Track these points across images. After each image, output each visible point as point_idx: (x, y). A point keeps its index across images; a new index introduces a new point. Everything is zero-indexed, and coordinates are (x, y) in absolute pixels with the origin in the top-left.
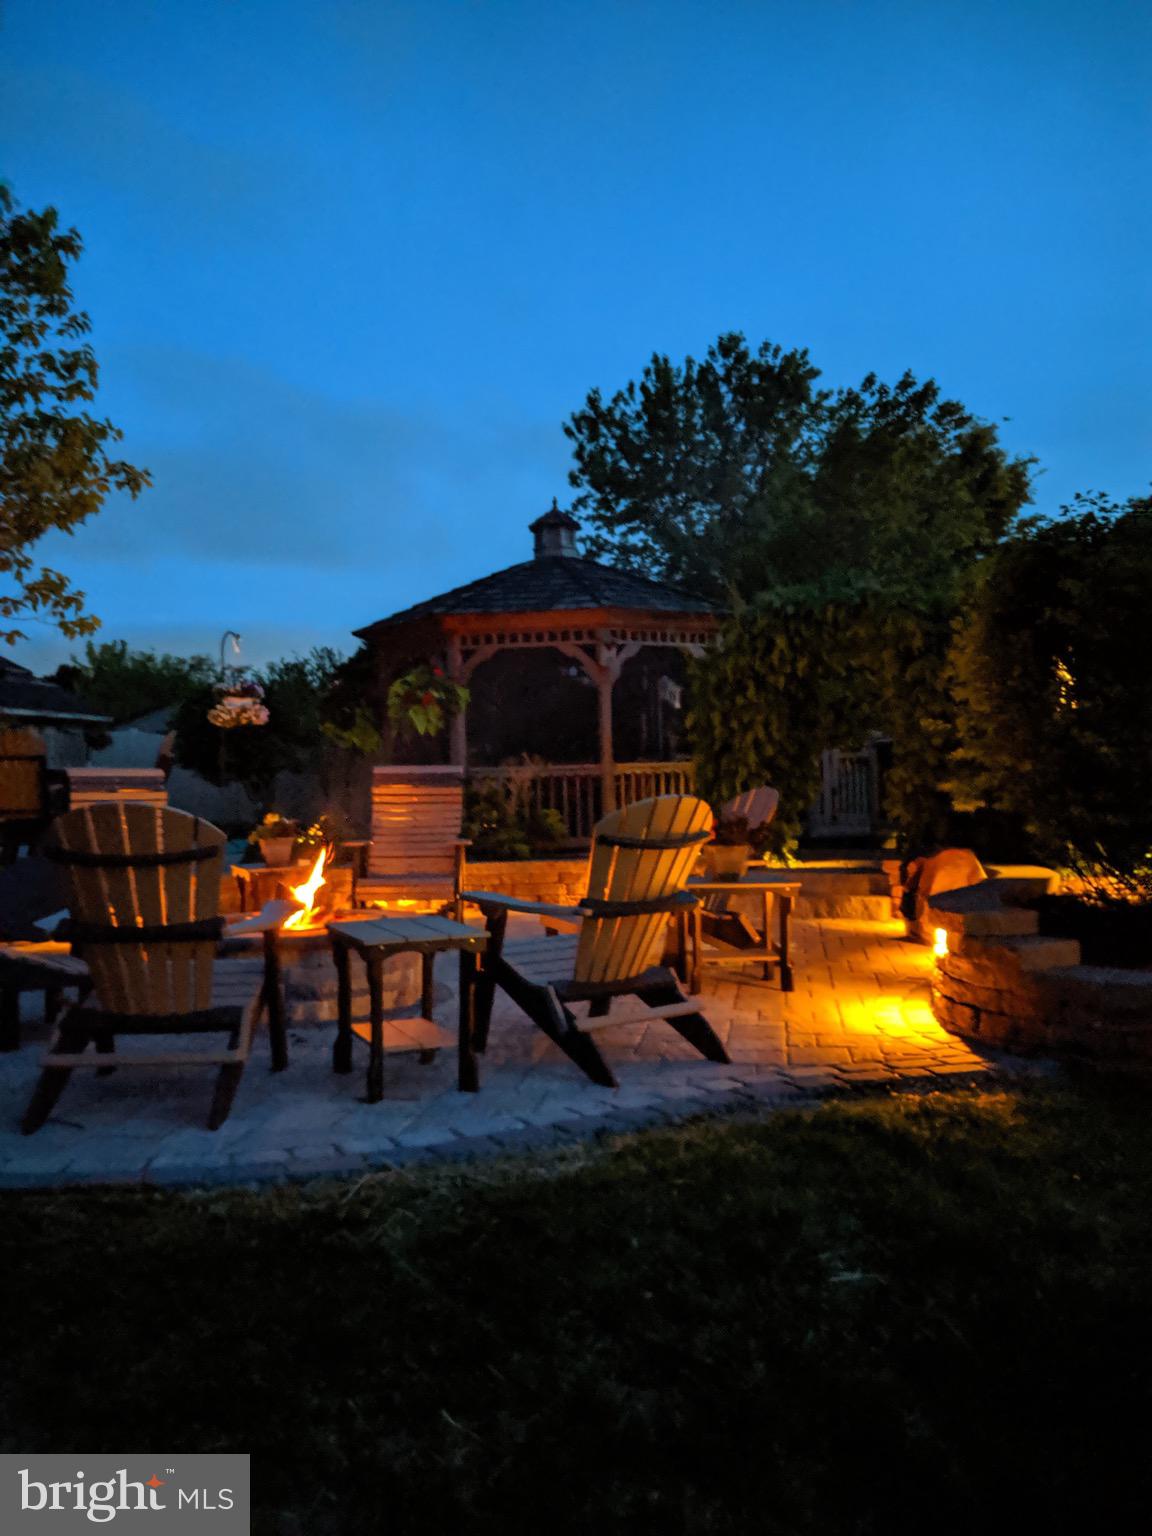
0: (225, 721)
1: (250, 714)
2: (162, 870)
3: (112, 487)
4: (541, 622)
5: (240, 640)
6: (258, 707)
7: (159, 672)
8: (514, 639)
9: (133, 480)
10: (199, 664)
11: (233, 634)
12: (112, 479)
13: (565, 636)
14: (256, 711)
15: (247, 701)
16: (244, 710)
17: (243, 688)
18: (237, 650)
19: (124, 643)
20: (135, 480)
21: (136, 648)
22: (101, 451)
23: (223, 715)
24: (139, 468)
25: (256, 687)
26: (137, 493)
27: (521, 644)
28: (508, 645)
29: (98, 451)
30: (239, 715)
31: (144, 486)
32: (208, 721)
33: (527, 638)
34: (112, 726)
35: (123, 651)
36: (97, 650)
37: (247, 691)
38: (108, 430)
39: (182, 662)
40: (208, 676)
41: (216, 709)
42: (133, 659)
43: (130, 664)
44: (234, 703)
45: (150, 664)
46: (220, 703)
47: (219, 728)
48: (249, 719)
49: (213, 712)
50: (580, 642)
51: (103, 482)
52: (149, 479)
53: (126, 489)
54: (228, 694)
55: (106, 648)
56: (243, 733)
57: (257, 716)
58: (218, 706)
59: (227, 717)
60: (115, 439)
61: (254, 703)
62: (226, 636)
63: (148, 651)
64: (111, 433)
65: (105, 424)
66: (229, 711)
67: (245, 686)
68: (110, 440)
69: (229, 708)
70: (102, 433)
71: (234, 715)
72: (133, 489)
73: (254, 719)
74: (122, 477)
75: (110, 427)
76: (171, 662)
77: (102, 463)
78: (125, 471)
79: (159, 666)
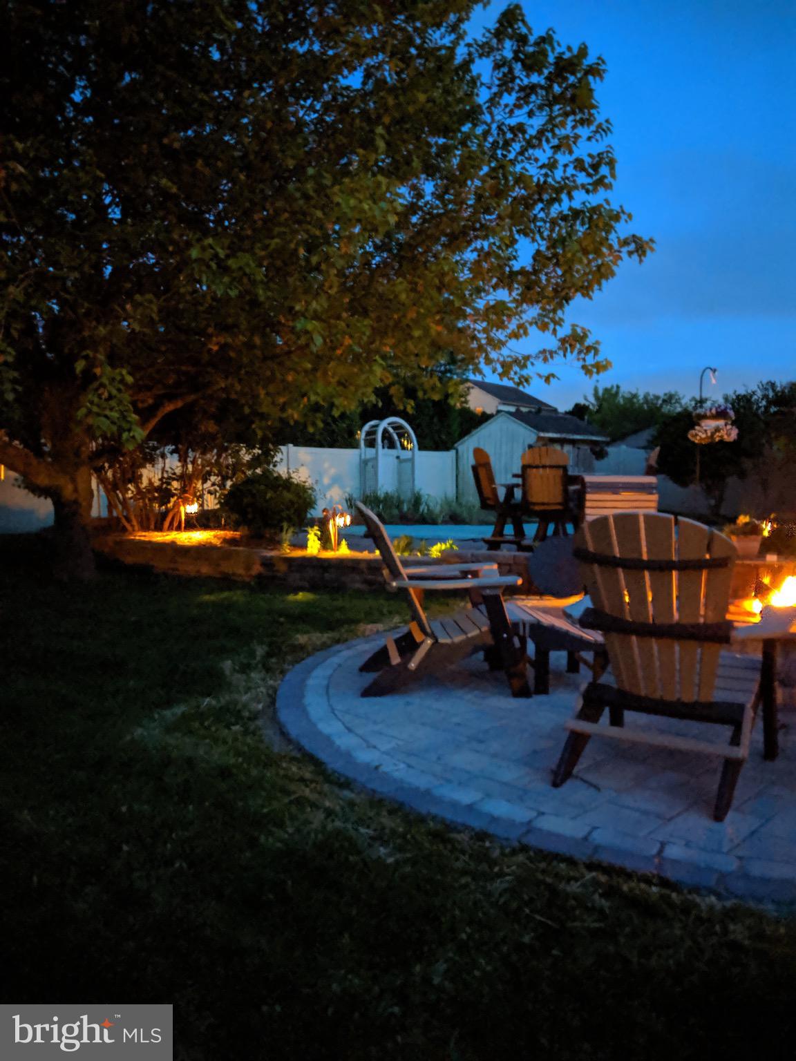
0: (701, 439)
1: (723, 433)
2: (674, 574)
3: (624, 255)
5: (716, 373)
6: (729, 427)
7: (641, 406)
9: (640, 247)
10: (669, 399)
11: (711, 369)
12: (625, 250)
14: (727, 431)
15: (721, 423)
16: (717, 430)
17: (717, 412)
18: (714, 381)
19: (618, 387)
20: (642, 247)
21: (626, 389)
22: (616, 232)
23: (700, 434)
24: (646, 238)
25: (728, 411)
26: (643, 258)
29: (613, 232)
30: (713, 434)
31: (648, 252)
32: (688, 439)
34: (608, 444)
35: (617, 393)
36: (601, 392)
37: (721, 414)
38: (622, 215)
39: (657, 398)
40: (675, 408)
41: (695, 429)
42: (623, 397)
43: (622, 401)
44: (710, 425)
45: (635, 400)
46: (699, 425)
47: (697, 444)
48: (722, 436)
49: (693, 432)
51: (617, 253)
52: (654, 246)
53: (635, 256)
54: (704, 417)
55: (606, 390)
56: (715, 448)
57: (729, 435)
58: (697, 428)
59: (704, 436)
60: (626, 221)
61: (726, 425)
62: (704, 371)
63: (634, 392)
64: (624, 217)
65: (619, 210)
66: (704, 432)
67: (719, 410)
68: (622, 221)
69: (705, 428)
70: (617, 218)
71: (709, 434)
72: (640, 256)
73: (725, 437)
74: (632, 247)
75: (623, 212)
76: (649, 398)
77: (616, 240)
78: (634, 241)
79: (641, 401)
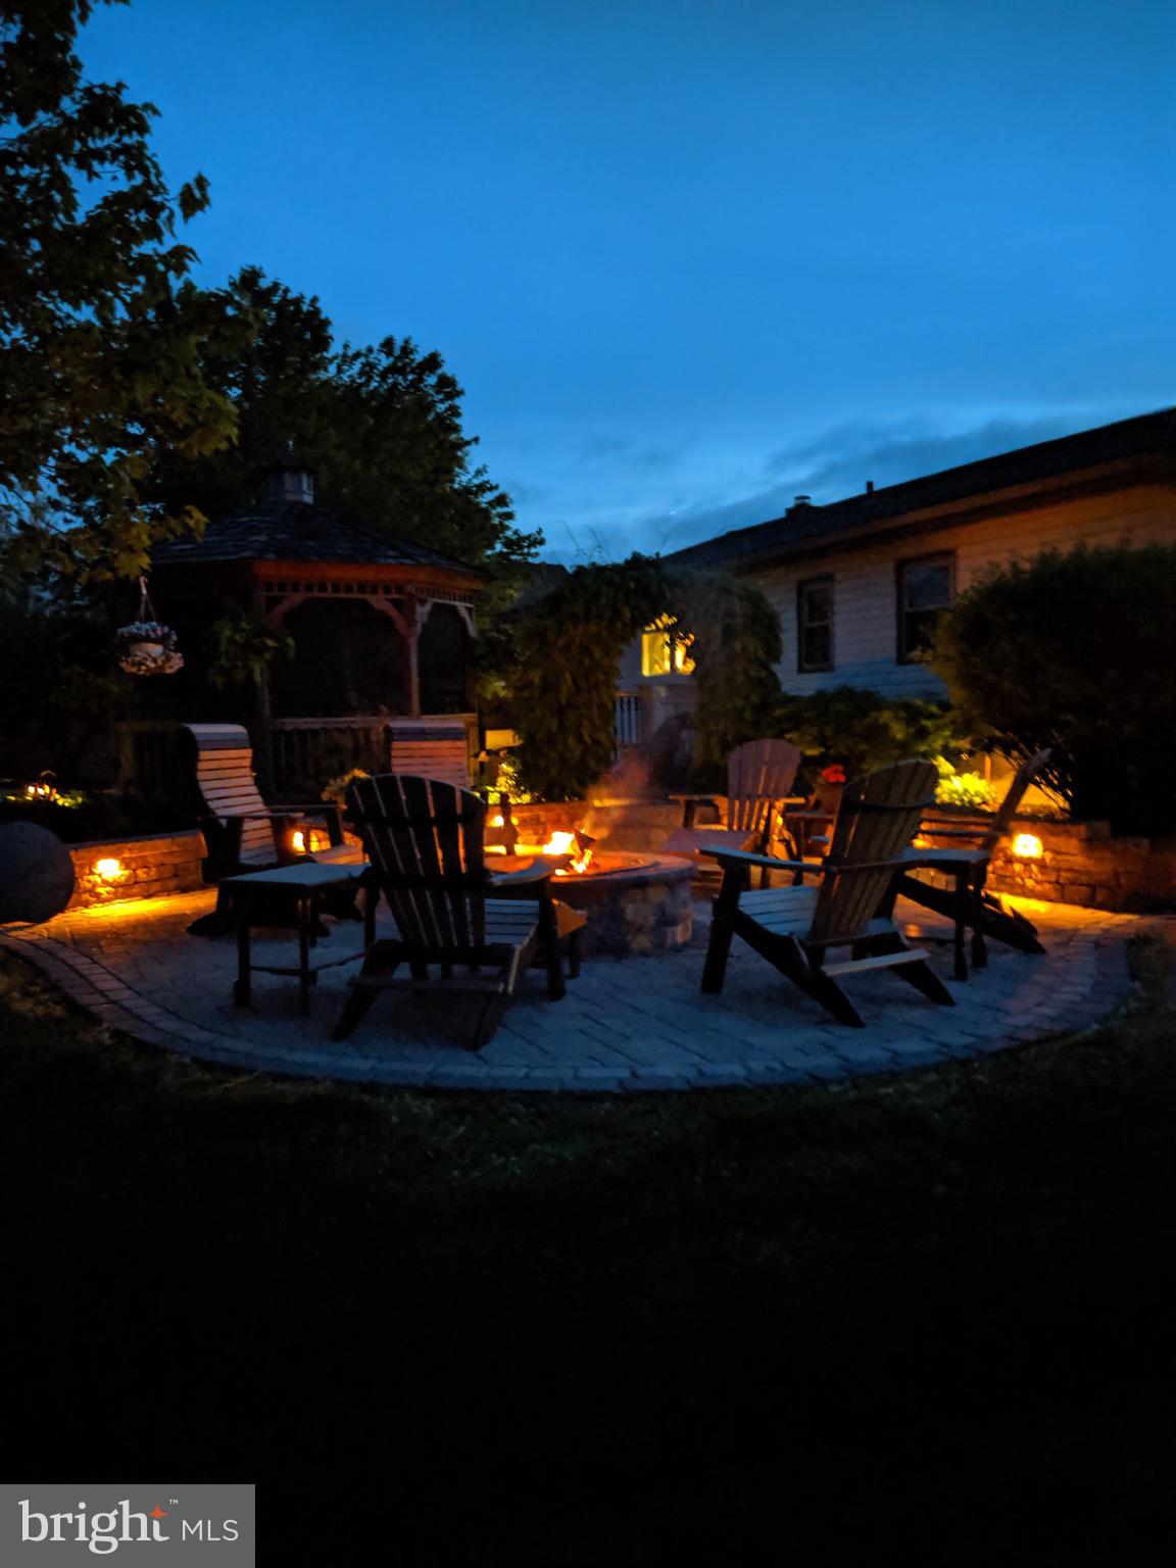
4: (352, 573)
8: (323, 588)
13: (374, 591)
27: (329, 594)
28: (316, 594)
33: (336, 589)
50: (389, 597)
54: (145, 639)
